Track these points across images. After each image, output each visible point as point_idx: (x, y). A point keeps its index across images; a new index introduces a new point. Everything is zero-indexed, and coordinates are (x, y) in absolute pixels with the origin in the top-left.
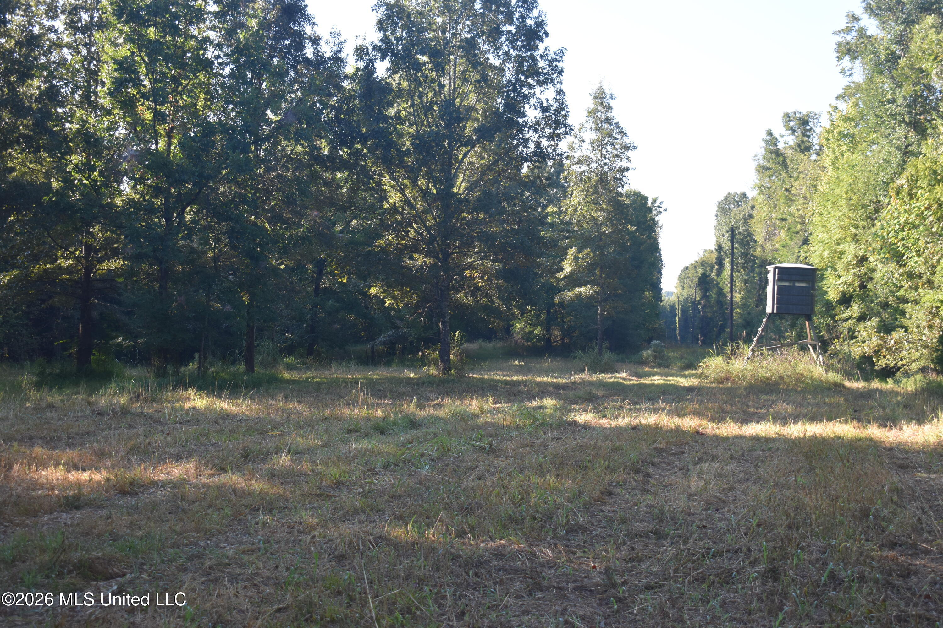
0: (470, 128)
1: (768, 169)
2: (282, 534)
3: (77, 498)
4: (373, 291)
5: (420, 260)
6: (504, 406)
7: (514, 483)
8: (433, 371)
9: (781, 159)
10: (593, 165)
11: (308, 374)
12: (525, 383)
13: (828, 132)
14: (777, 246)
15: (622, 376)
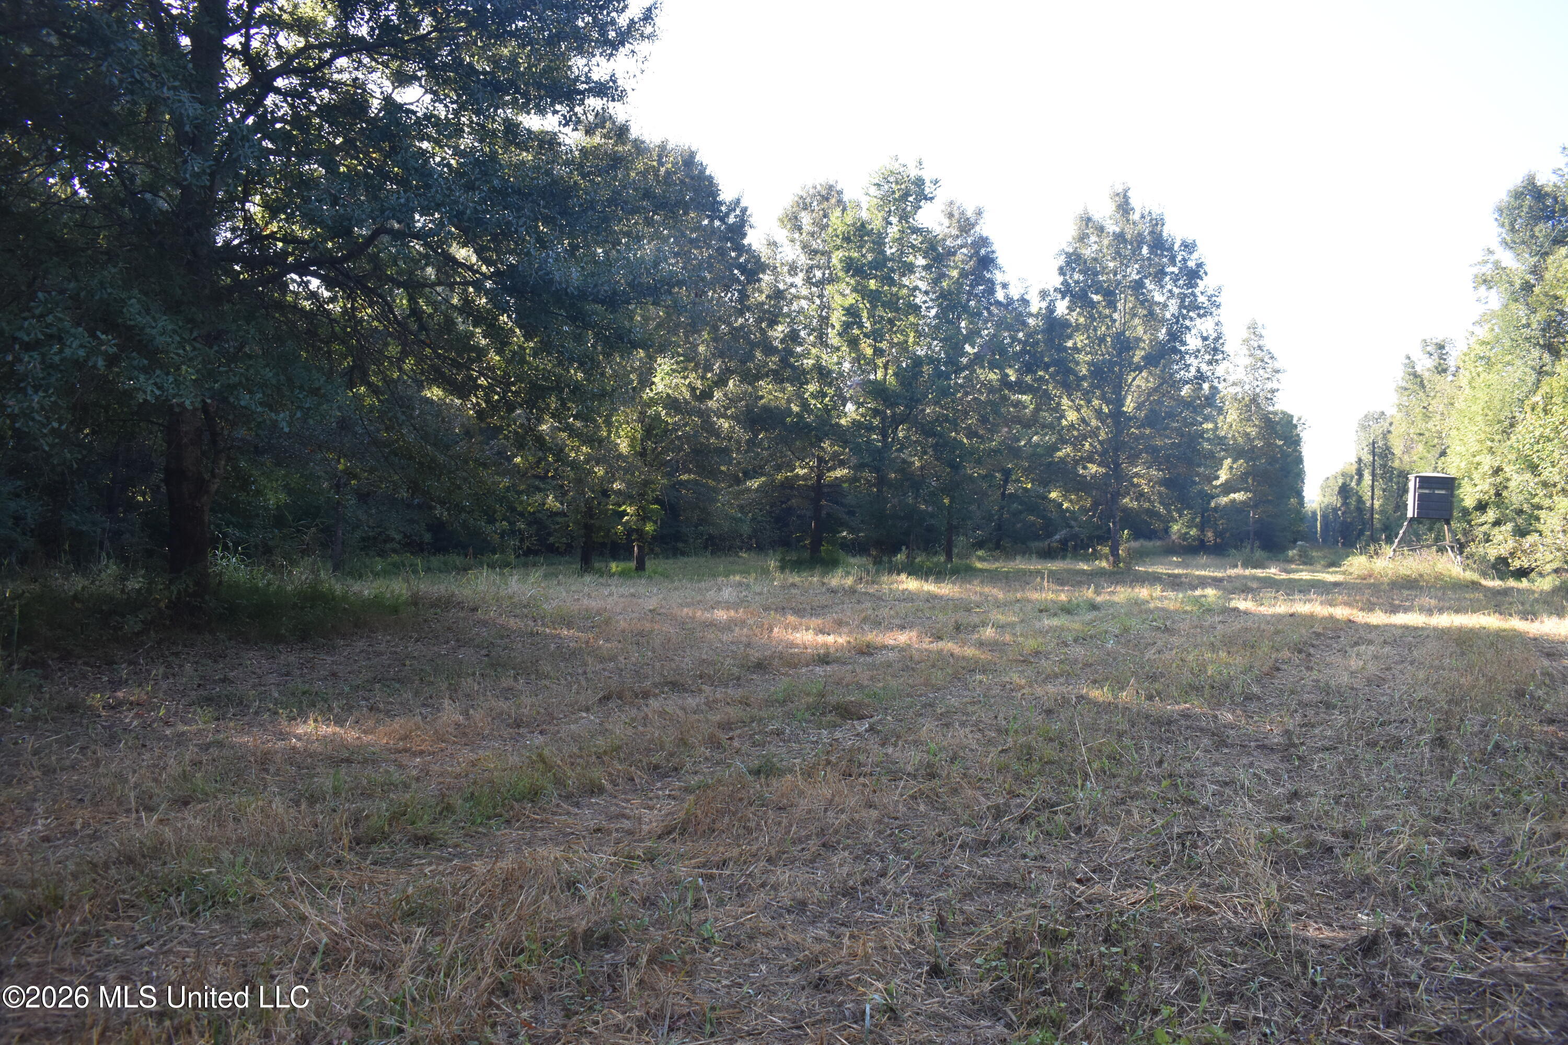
0: (1138, 356)
1: (1406, 389)
2: (996, 691)
3: (827, 655)
4: (1053, 495)
5: (1093, 468)
6: (1171, 594)
7: (1191, 657)
8: (1104, 564)
9: (1419, 380)
10: (1247, 387)
11: (997, 565)
12: (1186, 575)
13: (1465, 355)
14: (1415, 458)
15: (1273, 571)
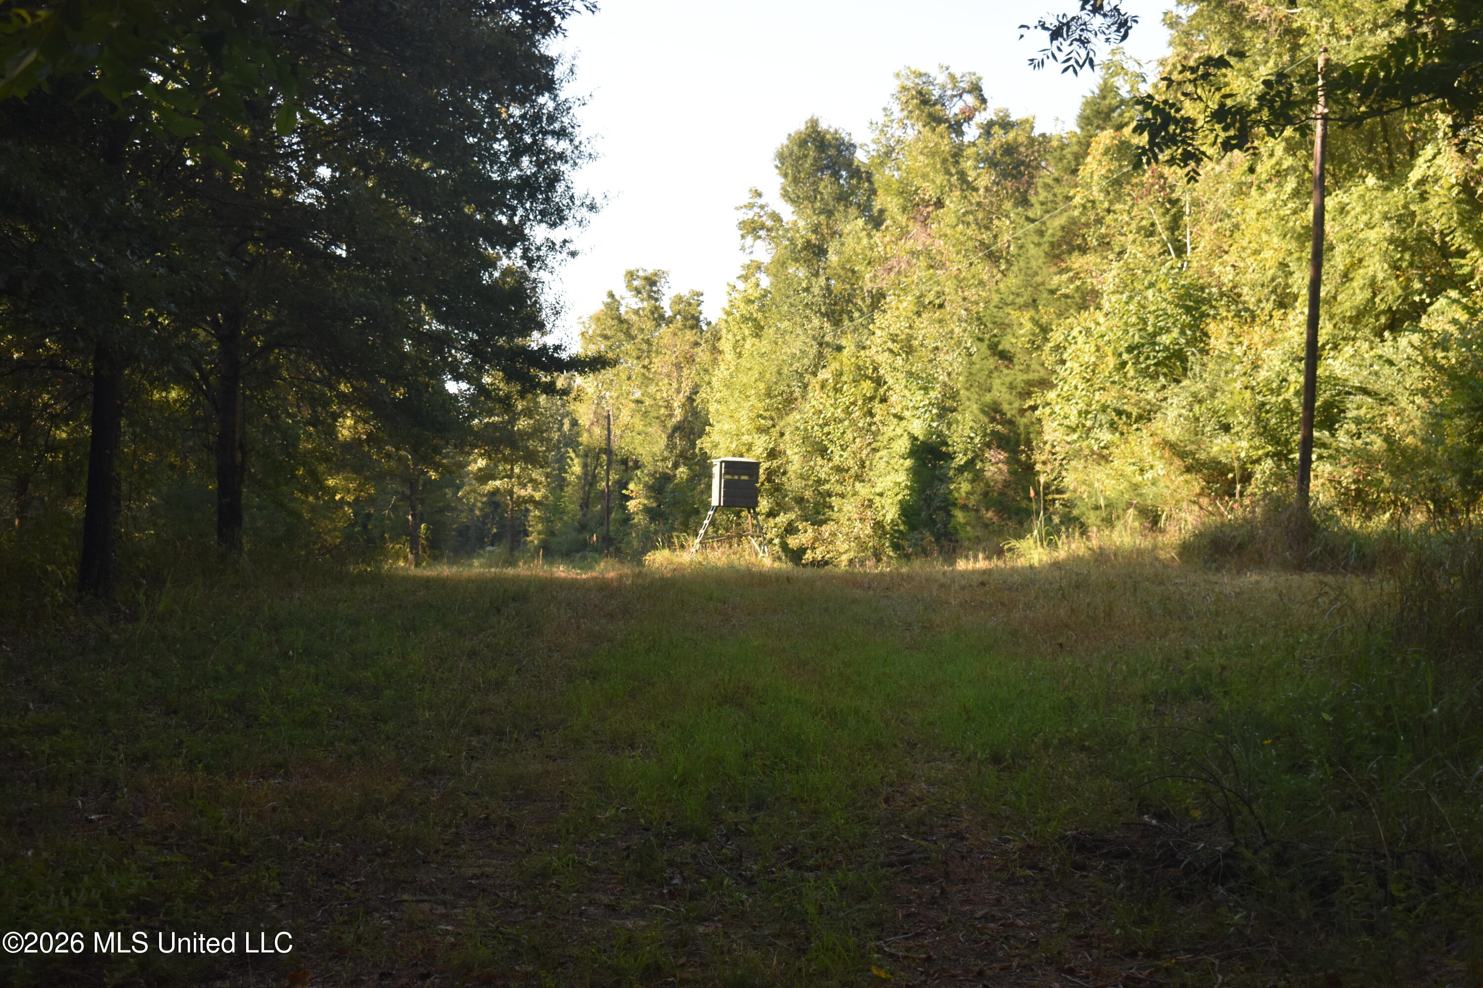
1: (607, 337)
9: (625, 326)
